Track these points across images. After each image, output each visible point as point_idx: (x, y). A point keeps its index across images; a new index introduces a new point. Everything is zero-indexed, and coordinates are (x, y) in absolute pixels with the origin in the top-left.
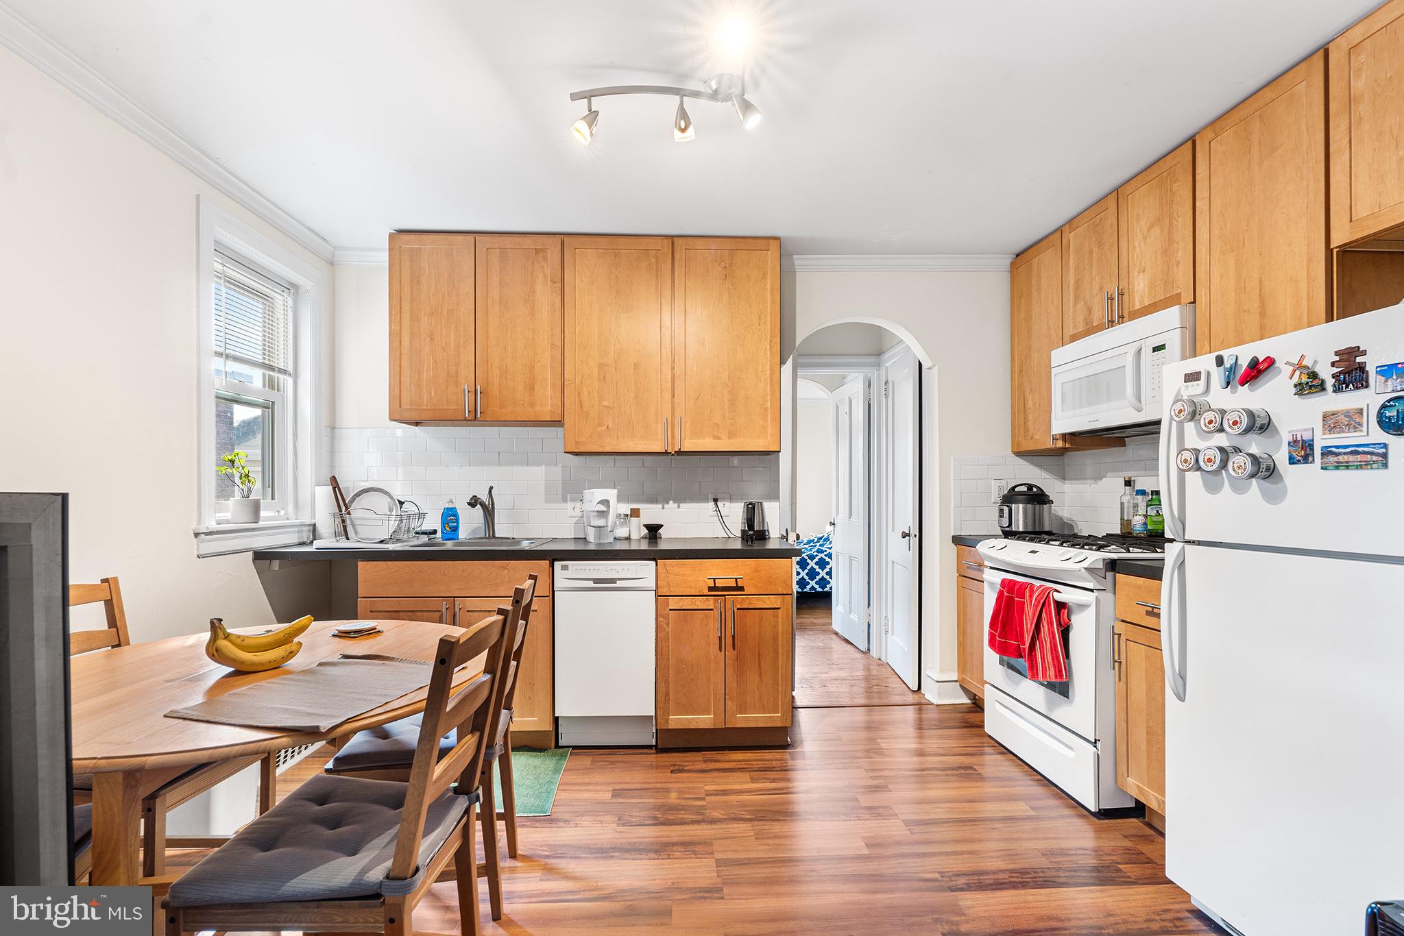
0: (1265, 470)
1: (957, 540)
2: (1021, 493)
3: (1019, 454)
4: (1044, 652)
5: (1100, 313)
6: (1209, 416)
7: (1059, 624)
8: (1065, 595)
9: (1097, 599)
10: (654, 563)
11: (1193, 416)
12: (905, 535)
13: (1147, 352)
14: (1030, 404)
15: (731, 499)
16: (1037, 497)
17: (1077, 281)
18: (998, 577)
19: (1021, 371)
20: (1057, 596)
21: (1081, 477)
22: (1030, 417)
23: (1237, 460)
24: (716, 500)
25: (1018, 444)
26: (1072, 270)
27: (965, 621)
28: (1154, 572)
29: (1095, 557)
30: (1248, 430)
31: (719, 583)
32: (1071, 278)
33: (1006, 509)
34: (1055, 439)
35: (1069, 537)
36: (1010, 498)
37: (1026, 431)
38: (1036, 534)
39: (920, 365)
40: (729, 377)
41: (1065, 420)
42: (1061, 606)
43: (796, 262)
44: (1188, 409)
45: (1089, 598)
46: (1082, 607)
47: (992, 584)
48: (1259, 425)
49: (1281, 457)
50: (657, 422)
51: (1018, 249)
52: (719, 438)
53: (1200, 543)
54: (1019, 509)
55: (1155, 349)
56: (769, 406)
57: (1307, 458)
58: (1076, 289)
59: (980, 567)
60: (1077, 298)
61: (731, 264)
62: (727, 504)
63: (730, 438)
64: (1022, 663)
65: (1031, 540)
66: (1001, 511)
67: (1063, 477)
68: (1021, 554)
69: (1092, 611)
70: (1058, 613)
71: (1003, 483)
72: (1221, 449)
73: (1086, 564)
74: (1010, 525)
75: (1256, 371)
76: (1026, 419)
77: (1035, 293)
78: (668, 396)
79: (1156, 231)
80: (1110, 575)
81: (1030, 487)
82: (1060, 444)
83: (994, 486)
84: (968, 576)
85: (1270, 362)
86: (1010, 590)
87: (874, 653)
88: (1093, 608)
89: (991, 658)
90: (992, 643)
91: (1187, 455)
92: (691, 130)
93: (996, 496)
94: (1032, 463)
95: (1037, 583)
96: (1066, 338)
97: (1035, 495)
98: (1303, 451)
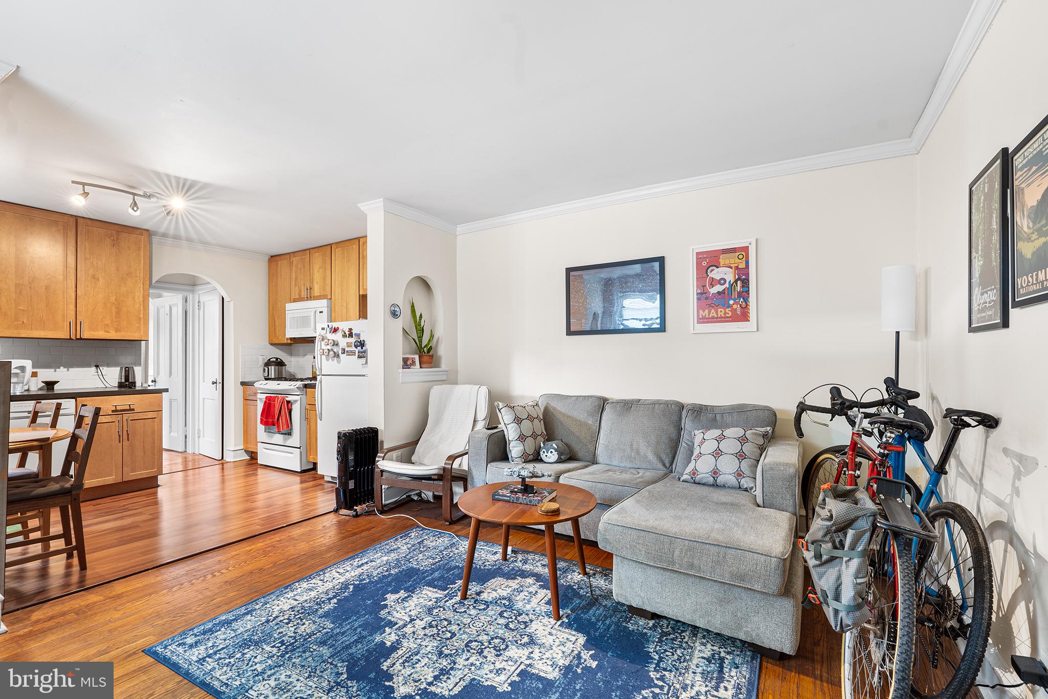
0: (337, 355)
1: (243, 384)
2: (273, 362)
3: (272, 344)
4: (282, 420)
5: (304, 294)
6: (326, 340)
7: (288, 408)
8: (290, 398)
9: (301, 398)
10: (74, 400)
11: (323, 340)
12: (213, 383)
13: (318, 312)
14: (277, 323)
15: (108, 365)
16: (280, 363)
17: (296, 278)
18: (264, 396)
19: (273, 308)
20: (287, 399)
21: (298, 355)
22: (277, 328)
23: (331, 353)
24: (97, 366)
25: (272, 340)
26: (294, 273)
27: (247, 420)
28: (313, 386)
29: (299, 384)
30: (333, 345)
31: (118, 408)
32: (294, 276)
33: (266, 369)
34: (287, 339)
35: (292, 378)
36: (268, 364)
37: (275, 334)
38: (279, 378)
39: (223, 298)
40: (116, 299)
41: (292, 332)
42: (288, 402)
43: (153, 239)
44: (321, 338)
45: (297, 398)
46: (296, 401)
47: (261, 399)
48: (335, 344)
49: (340, 352)
50: (63, 321)
51: (272, 255)
52: (108, 332)
53: (326, 375)
54: (272, 369)
55: (320, 312)
56: (142, 316)
57: (344, 353)
58: (296, 281)
59: (256, 394)
60: (295, 284)
61: (118, 239)
62: (105, 368)
63: (116, 332)
64: (275, 428)
65: (278, 380)
66: (264, 369)
67: (291, 354)
68: (274, 385)
69: (299, 402)
70: (287, 405)
71: (265, 357)
72: (328, 350)
73: (297, 386)
74: (268, 375)
75: (335, 330)
76: (275, 329)
77: (279, 277)
78: (72, 307)
79: (321, 270)
80: (305, 389)
81: (277, 359)
82: (289, 341)
83: (261, 358)
84: (248, 400)
85: (338, 328)
86: (270, 400)
87: (190, 450)
88: (299, 401)
89: (261, 428)
90: (261, 422)
91: (321, 351)
92: (139, 211)
93: (261, 363)
94: (278, 348)
95: (280, 396)
96: (292, 300)
97: (279, 362)
98: (344, 351)
